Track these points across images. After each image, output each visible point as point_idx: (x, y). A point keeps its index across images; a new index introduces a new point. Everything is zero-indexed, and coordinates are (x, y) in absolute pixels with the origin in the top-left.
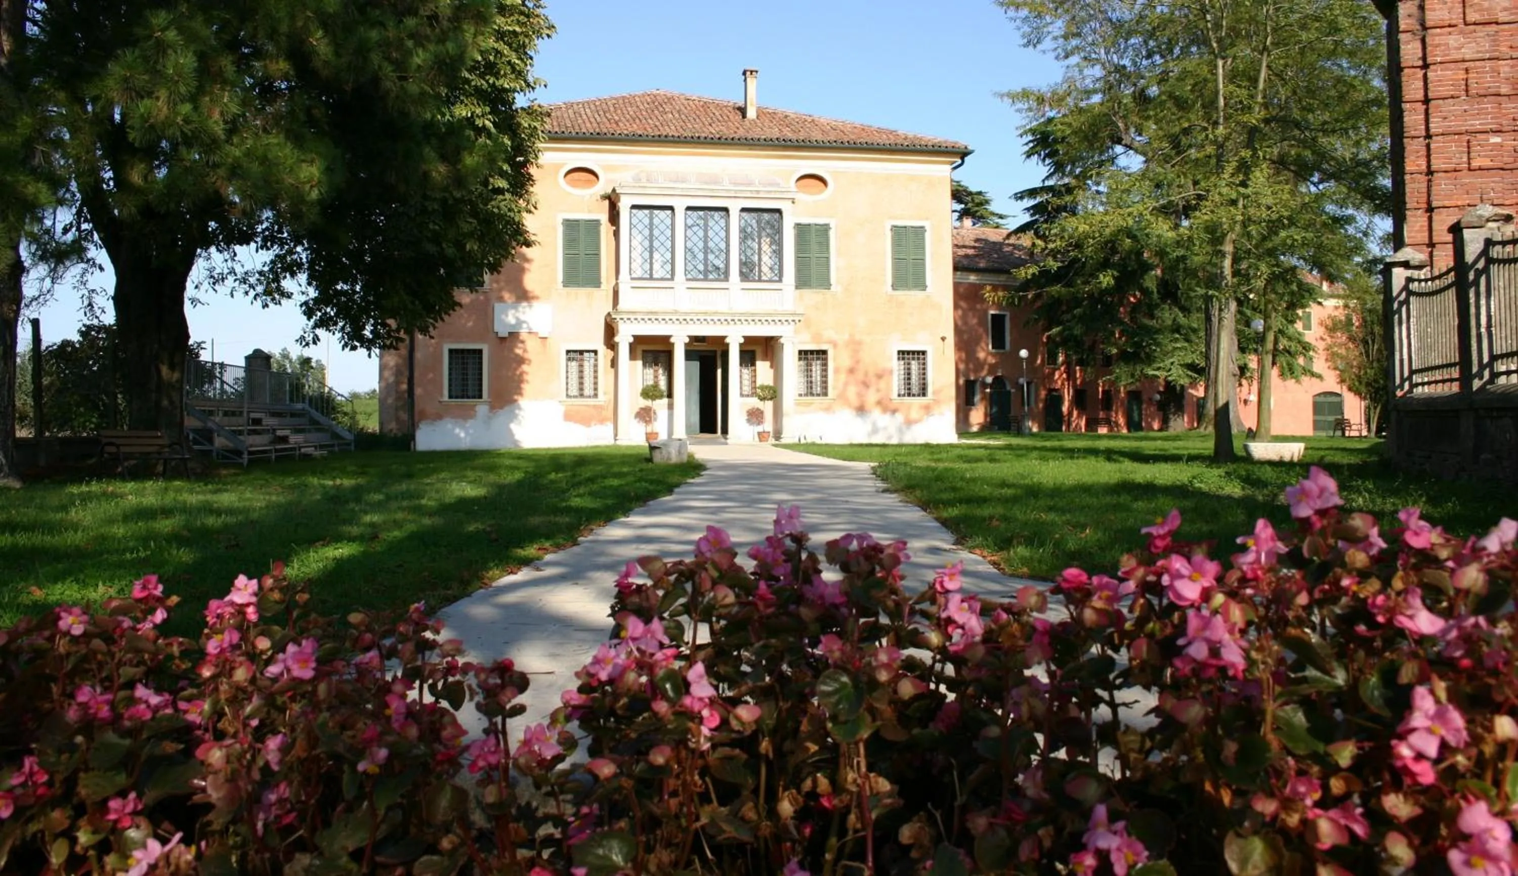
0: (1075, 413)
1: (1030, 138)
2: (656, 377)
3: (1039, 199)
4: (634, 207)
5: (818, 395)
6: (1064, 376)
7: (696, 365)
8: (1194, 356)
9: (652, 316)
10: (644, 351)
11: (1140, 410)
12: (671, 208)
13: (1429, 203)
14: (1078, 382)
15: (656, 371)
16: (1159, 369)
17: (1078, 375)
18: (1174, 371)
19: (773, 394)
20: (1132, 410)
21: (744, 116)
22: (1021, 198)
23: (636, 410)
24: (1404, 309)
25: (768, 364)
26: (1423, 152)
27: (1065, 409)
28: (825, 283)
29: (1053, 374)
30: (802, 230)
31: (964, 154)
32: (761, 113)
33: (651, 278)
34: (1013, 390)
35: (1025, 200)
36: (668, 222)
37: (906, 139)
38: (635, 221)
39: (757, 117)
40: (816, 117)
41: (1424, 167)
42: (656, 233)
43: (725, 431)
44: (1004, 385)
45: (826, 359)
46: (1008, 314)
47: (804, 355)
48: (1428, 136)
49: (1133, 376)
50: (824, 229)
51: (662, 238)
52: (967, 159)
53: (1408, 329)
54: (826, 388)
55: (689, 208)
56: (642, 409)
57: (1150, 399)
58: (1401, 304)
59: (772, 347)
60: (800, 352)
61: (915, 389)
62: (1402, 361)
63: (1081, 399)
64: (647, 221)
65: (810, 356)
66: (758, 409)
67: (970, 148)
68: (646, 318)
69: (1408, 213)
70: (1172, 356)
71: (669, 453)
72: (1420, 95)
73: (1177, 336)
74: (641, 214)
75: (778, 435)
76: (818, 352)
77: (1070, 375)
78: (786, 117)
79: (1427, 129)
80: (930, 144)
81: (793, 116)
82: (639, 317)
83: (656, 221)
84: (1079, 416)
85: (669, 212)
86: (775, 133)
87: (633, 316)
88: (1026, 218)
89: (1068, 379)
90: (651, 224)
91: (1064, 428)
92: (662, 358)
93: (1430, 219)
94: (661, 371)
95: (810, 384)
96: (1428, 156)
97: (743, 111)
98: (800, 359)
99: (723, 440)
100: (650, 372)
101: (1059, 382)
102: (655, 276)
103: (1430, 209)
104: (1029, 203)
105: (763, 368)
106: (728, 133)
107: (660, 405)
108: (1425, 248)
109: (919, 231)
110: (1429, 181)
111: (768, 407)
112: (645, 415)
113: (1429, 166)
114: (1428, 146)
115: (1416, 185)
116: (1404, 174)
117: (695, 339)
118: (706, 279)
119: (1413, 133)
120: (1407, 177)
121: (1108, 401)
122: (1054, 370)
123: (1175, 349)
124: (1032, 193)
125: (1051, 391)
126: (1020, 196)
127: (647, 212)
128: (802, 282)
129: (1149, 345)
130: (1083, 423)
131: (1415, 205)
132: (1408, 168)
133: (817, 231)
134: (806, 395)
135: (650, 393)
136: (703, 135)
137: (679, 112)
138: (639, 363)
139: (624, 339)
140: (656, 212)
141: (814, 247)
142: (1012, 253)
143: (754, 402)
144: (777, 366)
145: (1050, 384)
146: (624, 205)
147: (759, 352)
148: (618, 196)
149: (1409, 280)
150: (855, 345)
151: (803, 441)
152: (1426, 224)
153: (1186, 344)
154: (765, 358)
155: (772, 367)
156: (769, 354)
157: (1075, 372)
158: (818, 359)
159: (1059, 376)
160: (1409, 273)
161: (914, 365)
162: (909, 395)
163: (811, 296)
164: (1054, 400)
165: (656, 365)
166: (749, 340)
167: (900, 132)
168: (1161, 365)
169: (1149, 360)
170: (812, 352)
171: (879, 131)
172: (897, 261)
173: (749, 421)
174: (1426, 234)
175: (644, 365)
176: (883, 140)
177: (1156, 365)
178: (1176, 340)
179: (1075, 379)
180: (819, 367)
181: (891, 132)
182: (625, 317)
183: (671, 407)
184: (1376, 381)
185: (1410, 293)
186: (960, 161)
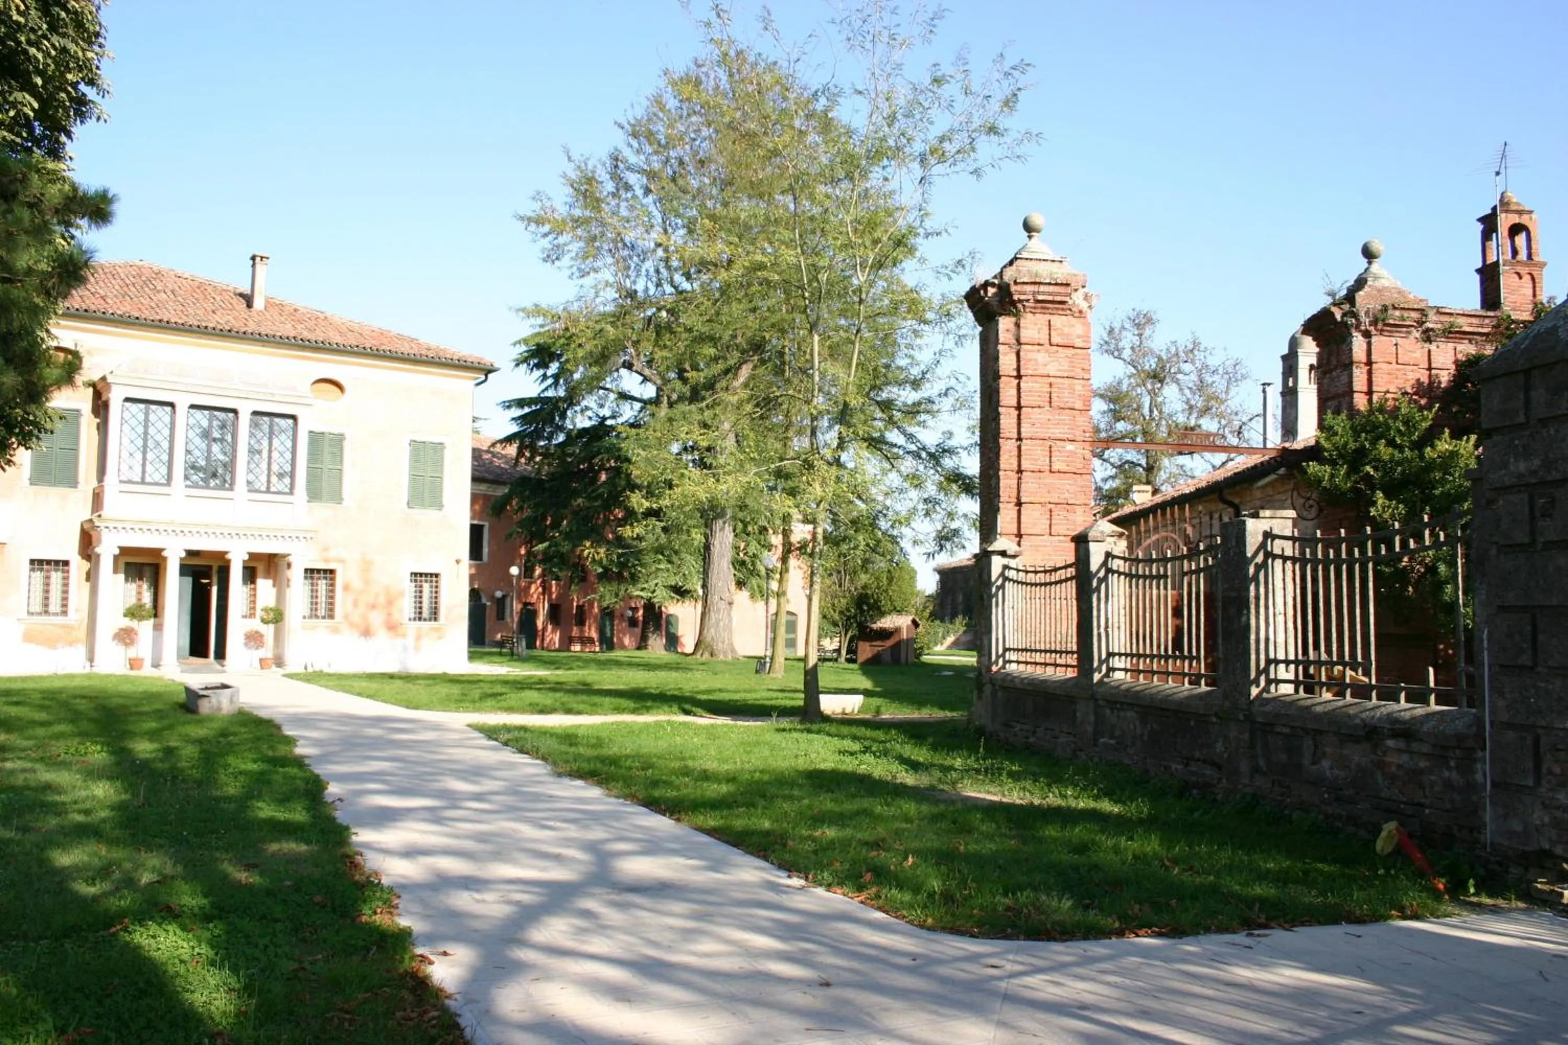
0: (550, 627)
1: (524, 348)
2: (139, 593)
3: (527, 410)
4: (128, 400)
5: (324, 617)
6: (540, 590)
7: (189, 581)
8: (677, 578)
9: (144, 526)
10: (127, 564)
11: (612, 625)
12: (172, 405)
13: (1018, 498)
14: (554, 596)
15: (140, 587)
16: (643, 589)
17: (554, 589)
18: (658, 592)
19: (276, 617)
20: (605, 625)
21: (249, 305)
22: (509, 407)
23: (116, 630)
24: (1000, 593)
25: (270, 582)
26: (1015, 453)
27: (540, 624)
28: (337, 497)
29: (529, 587)
30: (315, 438)
31: (488, 371)
32: (270, 304)
33: (143, 482)
34: (489, 604)
35: (513, 409)
36: (167, 419)
37: (429, 349)
38: (127, 415)
39: (266, 308)
40: (328, 314)
41: (1015, 467)
42: (151, 430)
43: (221, 654)
44: (480, 598)
45: (333, 579)
46: (486, 524)
47: (310, 573)
48: (1019, 439)
49: (617, 595)
50: (339, 440)
51: (158, 437)
52: (490, 376)
53: (1003, 611)
54: (332, 610)
55: (193, 407)
56: (122, 629)
57: (622, 615)
58: (998, 588)
59: (276, 565)
60: (306, 570)
61: (426, 613)
62: (997, 640)
63: (555, 614)
64: (141, 417)
65: (316, 575)
66: (257, 632)
67: (496, 365)
68: (137, 527)
69: (1001, 505)
70: (656, 578)
71: (219, 702)
72: (1014, 402)
73: (661, 557)
74: (134, 408)
75: (279, 662)
76: (325, 571)
77: (546, 589)
78: (296, 310)
79: (1019, 432)
80: (455, 357)
81: (302, 310)
82: (128, 526)
83: (152, 417)
84: (553, 631)
85: (168, 409)
86: (287, 330)
87: (121, 526)
88: (514, 428)
89: (544, 593)
90: (147, 420)
91: (538, 643)
92: (148, 572)
93: (1019, 512)
94: (145, 586)
95: (314, 605)
96: (1019, 456)
97: (248, 300)
98: (306, 578)
99: (218, 667)
100: (132, 587)
101: (535, 596)
102: (148, 479)
103: (1019, 504)
104: (517, 412)
105: (264, 585)
106: (238, 325)
107: (145, 628)
108: (1013, 537)
109: (439, 448)
110: (1019, 478)
111: (268, 631)
112: (126, 637)
113: (1019, 465)
114: (1019, 448)
115: (1008, 481)
116: (999, 470)
117: (191, 553)
118: (207, 487)
119: (1008, 435)
120: (1001, 473)
121: (581, 618)
122: (531, 583)
123: (658, 569)
124: (521, 403)
125: (526, 604)
126: (508, 405)
127: (142, 406)
128: (314, 495)
129: (634, 566)
130: (557, 638)
131: (1007, 499)
132: (1002, 466)
133: (331, 440)
134: (311, 617)
135: (134, 613)
136: (211, 325)
137: (173, 292)
138: (122, 577)
139: (107, 549)
140: (153, 407)
141: (327, 458)
142: (492, 462)
143: (255, 624)
144: (281, 585)
145: (526, 597)
146: (115, 398)
147: (260, 569)
148: (108, 386)
149: (1006, 567)
150: (366, 566)
151: (310, 670)
152: (1015, 516)
153: (669, 566)
154: (268, 575)
155: (274, 585)
156: (272, 572)
157: (551, 586)
158: (326, 578)
159: (535, 590)
160: (1005, 561)
161: (426, 587)
162: (420, 619)
163: (322, 510)
164: (528, 615)
165: (141, 579)
166: (253, 556)
167: (421, 341)
168: (646, 586)
169: (634, 579)
170: (319, 571)
171: (400, 337)
172: (415, 477)
173: (246, 645)
174: (1015, 525)
175: (126, 580)
176: (406, 349)
177: (640, 586)
178: (659, 562)
179: (550, 594)
180: (324, 587)
181: (413, 340)
182: (111, 525)
183: (158, 628)
184: (848, 610)
185: (1006, 579)
186: (483, 377)
